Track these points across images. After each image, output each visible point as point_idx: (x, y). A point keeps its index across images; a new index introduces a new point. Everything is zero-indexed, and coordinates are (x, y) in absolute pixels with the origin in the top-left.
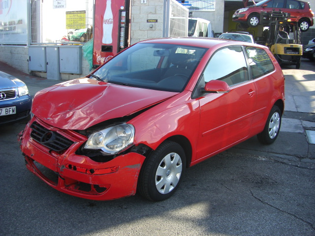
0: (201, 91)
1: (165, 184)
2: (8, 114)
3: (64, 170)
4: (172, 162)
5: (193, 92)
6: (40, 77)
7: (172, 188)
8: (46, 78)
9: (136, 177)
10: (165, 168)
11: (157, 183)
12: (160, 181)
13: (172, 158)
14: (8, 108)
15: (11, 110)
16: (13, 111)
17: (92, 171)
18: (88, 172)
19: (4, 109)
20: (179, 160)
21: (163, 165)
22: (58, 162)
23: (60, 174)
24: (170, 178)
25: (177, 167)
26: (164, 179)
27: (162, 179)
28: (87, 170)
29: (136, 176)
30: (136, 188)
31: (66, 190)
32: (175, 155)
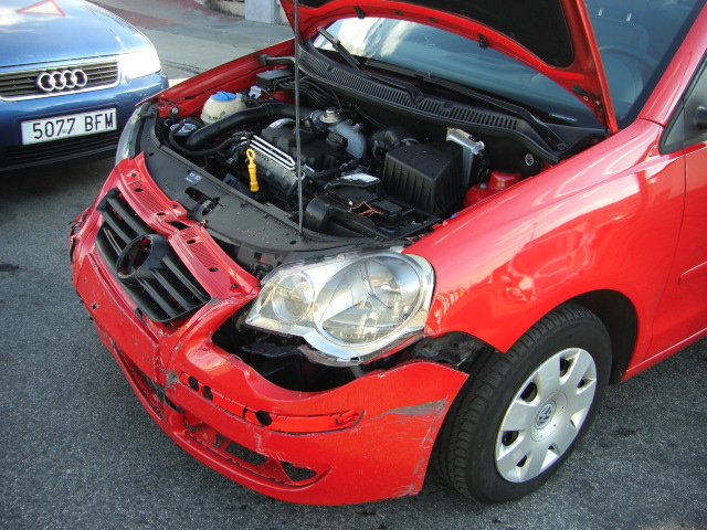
0: (695, 121)
1: (530, 453)
2: (94, 131)
3: (176, 385)
4: (564, 379)
5: (667, 127)
6: (230, 13)
7: (550, 458)
8: (243, 17)
9: (427, 443)
10: (535, 402)
11: (502, 453)
12: (513, 447)
13: (565, 365)
14: (93, 114)
15: (102, 119)
16: (108, 122)
17: (263, 418)
18: (251, 420)
19: (80, 118)
20: (588, 371)
21: (529, 394)
22: (158, 353)
23: (167, 394)
24: (549, 431)
25: (579, 391)
26: (530, 437)
27: (520, 439)
28: (245, 410)
29: (428, 439)
30: (422, 477)
31: (188, 443)
32: (577, 357)
